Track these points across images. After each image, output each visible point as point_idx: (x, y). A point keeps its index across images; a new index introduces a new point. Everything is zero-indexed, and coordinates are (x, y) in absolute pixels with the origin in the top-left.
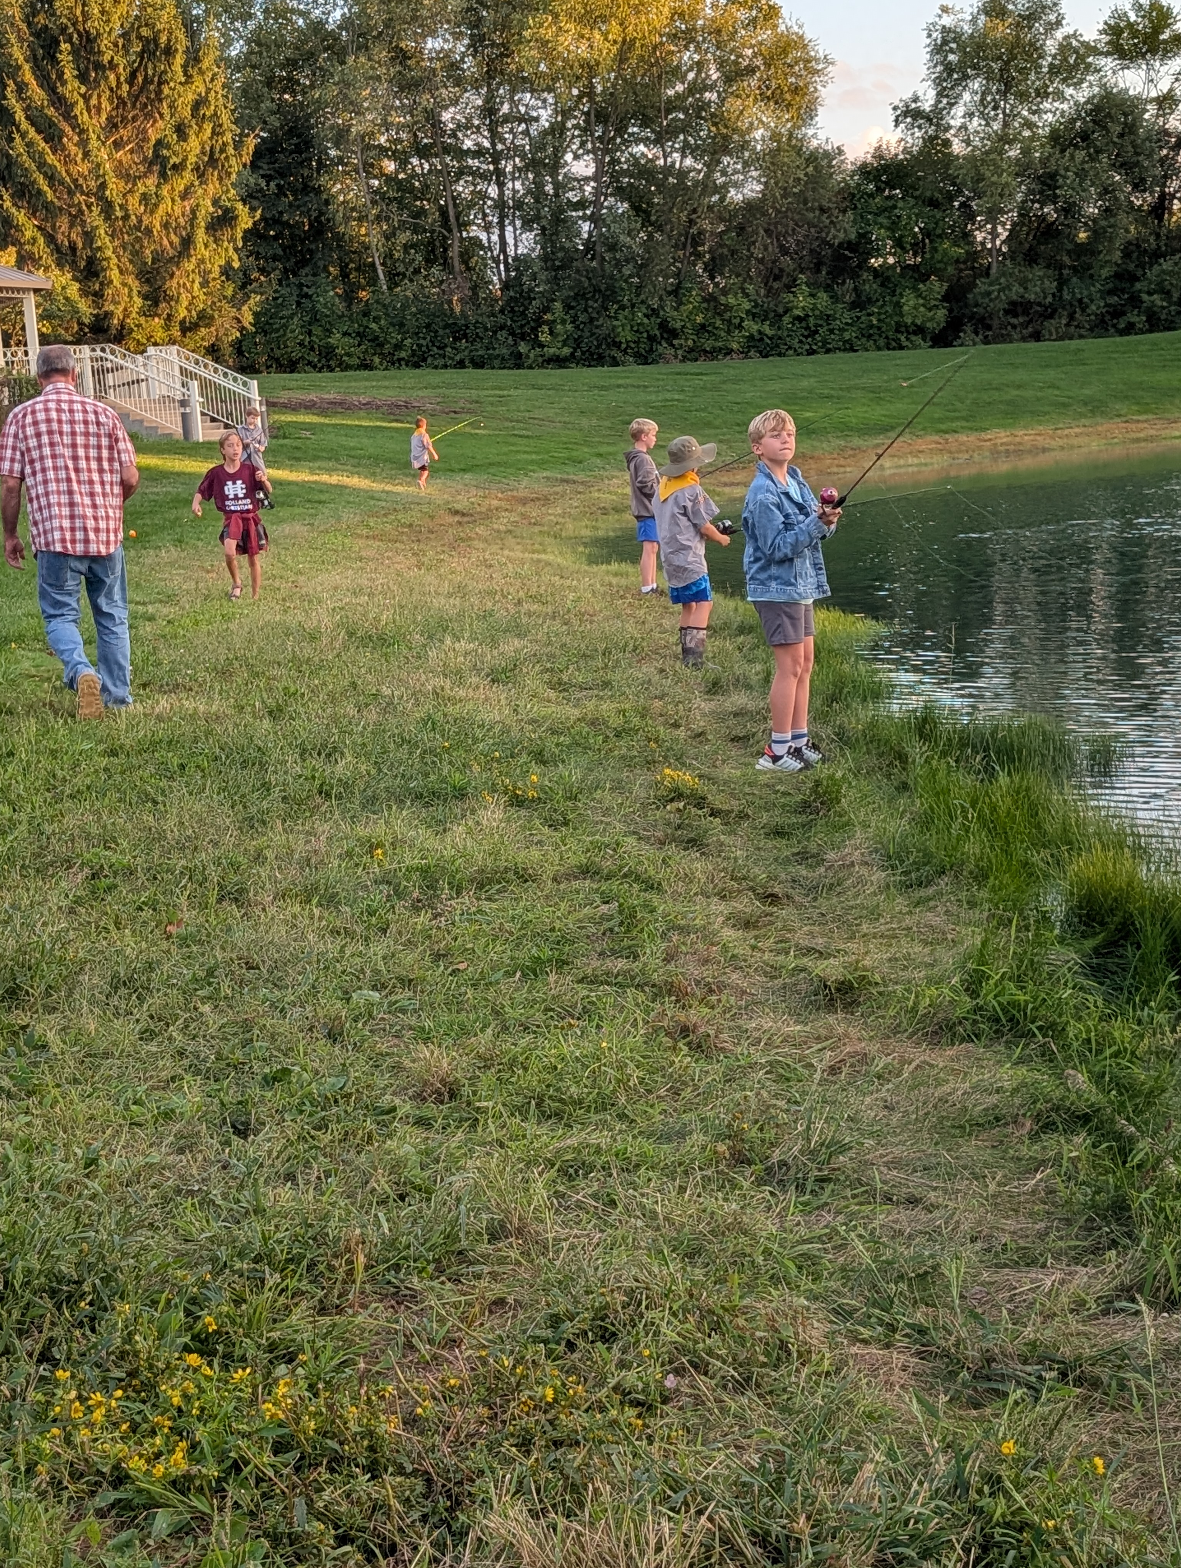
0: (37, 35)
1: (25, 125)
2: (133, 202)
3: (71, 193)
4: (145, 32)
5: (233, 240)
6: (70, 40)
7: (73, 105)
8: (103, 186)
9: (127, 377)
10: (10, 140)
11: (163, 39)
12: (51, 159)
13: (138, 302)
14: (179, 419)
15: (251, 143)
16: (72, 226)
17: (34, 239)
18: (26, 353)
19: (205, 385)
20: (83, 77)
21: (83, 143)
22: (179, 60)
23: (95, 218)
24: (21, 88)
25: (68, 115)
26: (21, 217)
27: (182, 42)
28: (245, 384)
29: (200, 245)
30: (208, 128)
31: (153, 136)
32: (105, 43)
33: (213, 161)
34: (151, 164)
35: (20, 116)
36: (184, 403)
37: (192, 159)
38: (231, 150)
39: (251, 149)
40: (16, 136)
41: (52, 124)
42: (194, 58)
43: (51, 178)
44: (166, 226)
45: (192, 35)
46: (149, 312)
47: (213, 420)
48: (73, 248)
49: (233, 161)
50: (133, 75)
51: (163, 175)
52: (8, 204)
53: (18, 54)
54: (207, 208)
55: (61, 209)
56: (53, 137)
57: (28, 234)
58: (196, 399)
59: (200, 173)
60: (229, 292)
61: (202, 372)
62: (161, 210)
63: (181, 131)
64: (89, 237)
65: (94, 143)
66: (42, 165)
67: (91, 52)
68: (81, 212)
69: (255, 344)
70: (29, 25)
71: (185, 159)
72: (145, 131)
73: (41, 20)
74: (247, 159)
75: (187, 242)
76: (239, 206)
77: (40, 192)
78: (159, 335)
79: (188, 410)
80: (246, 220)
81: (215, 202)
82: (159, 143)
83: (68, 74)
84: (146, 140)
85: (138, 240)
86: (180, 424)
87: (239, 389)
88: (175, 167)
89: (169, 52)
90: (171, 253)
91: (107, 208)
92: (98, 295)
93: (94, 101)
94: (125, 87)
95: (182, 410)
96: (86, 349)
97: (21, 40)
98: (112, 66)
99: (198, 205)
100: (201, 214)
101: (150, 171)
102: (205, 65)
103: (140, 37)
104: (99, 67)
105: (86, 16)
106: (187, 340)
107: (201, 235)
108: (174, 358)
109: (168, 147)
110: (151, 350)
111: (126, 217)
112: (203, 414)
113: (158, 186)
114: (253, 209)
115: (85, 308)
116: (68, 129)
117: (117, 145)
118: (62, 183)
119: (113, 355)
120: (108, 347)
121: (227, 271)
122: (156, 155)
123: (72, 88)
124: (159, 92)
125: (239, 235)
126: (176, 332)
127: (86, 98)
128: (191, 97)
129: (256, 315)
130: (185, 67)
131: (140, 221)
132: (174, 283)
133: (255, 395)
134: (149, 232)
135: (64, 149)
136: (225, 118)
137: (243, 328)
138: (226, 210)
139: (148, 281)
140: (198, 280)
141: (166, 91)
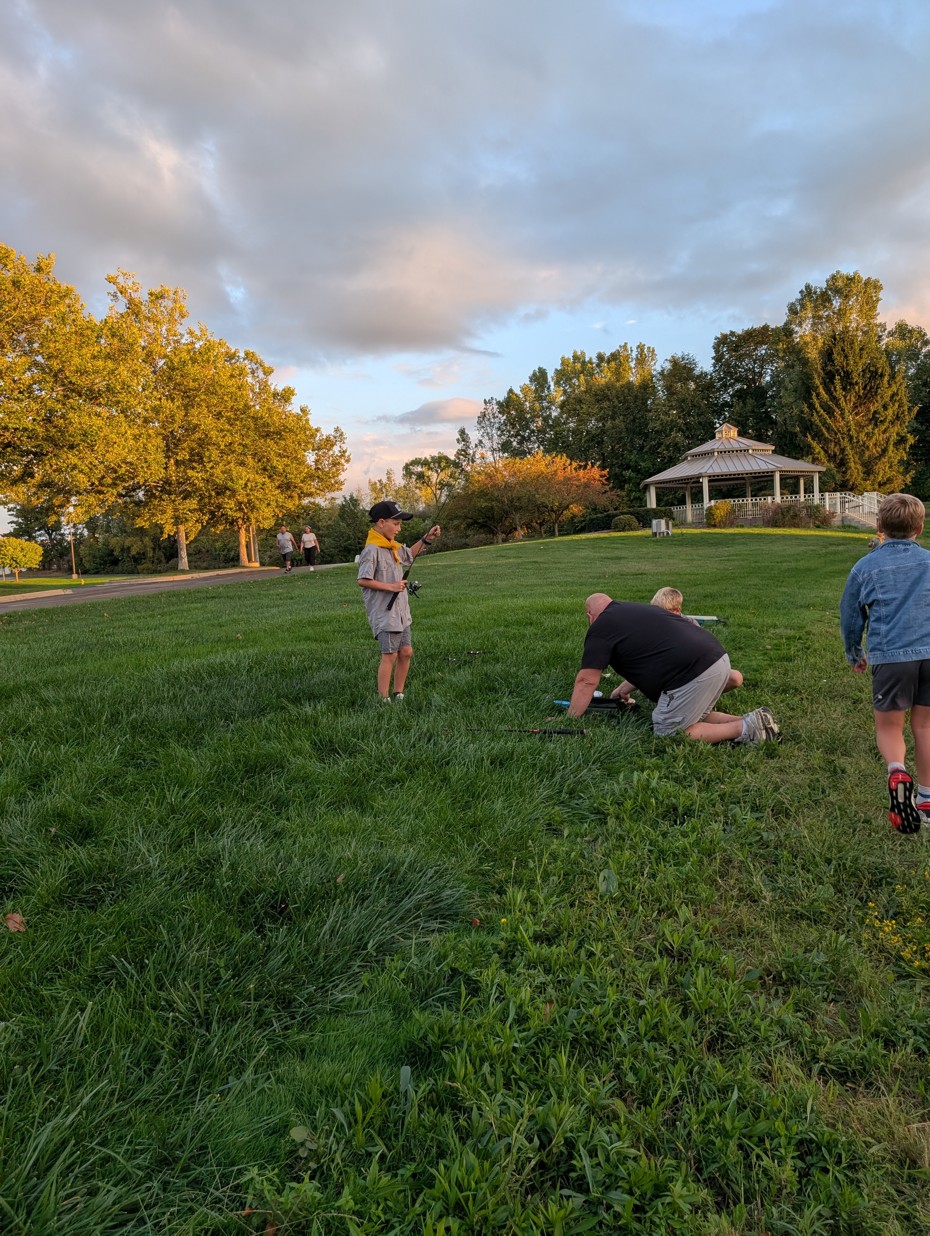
0: (826, 374)
1: (819, 409)
2: (862, 436)
3: (836, 434)
4: (872, 369)
5: (905, 449)
6: (840, 375)
7: (839, 400)
8: (849, 430)
9: (852, 504)
10: (812, 415)
11: (880, 371)
12: (829, 421)
13: (862, 475)
15: (916, 409)
16: (835, 446)
17: (819, 452)
18: (813, 496)
20: (844, 389)
21: (842, 414)
22: (886, 379)
23: (845, 443)
24: (818, 395)
25: (838, 405)
26: (814, 444)
27: (888, 370)
29: (890, 452)
30: (897, 405)
31: (872, 410)
32: (855, 375)
33: (898, 418)
34: (871, 420)
35: (817, 405)
37: (889, 418)
38: (906, 413)
39: (916, 412)
40: (815, 414)
41: (830, 408)
42: (893, 377)
43: (828, 429)
44: (875, 445)
45: (892, 368)
46: (865, 479)
48: (835, 455)
49: (907, 417)
50: (866, 386)
51: (876, 425)
52: (810, 439)
53: (817, 382)
54: (894, 437)
55: (831, 440)
56: (830, 413)
57: (817, 450)
59: (892, 423)
60: (901, 470)
62: (874, 439)
63: (885, 407)
64: (843, 450)
65: (847, 413)
66: (824, 423)
67: (849, 378)
68: (839, 441)
70: (824, 370)
71: (886, 418)
72: (869, 408)
73: (829, 368)
74: (913, 416)
75: (885, 451)
76: (909, 435)
77: (823, 434)
78: (869, 487)
80: (911, 440)
81: (898, 434)
82: (875, 412)
83: (838, 388)
84: (869, 411)
85: (863, 450)
88: (881, 421)
89: (882, 376)
90: (877, 455)
91: (851, 438)
92: (845, 473)
93: (848, 398)
94: (862, 391)
96: (838, 494)
97: (819, 376)
98: (857, 383)
99: (890, 436)
100: (892, 439)
101: (870, 424)
102: (897, 380)
103: (870, 371)
104: (851, 384)
105: (847, 364)
106: (881, 489)
107: (891, 448)
108: (875, 497)
109: (879, 413)
110: (865, 494)
111: (858, 442)
113: (873, 429)
114: (915, 436)
115: (838, 477)
116: (837, 410)
117: (857, 414)
118: (832, 430)
119: (849, 496)
120: (847, 493)
121: (901, 462)
122: (874, 416)
123: (839, 393)
124: (876, 392)
125: (908, 446)
126: (876, 487)
127: (845, 397)
128: (890, 393)
129: (912, 478)
130: (888, 381)
131: (864, 443)
132: (877, 467)
134: (868, 447)
135: (834, 417)
136: (905, 400)
137: (906, 484)
138: (903, 437)
139: (866, 467)
140: (888, 465)
141: (879, 391)
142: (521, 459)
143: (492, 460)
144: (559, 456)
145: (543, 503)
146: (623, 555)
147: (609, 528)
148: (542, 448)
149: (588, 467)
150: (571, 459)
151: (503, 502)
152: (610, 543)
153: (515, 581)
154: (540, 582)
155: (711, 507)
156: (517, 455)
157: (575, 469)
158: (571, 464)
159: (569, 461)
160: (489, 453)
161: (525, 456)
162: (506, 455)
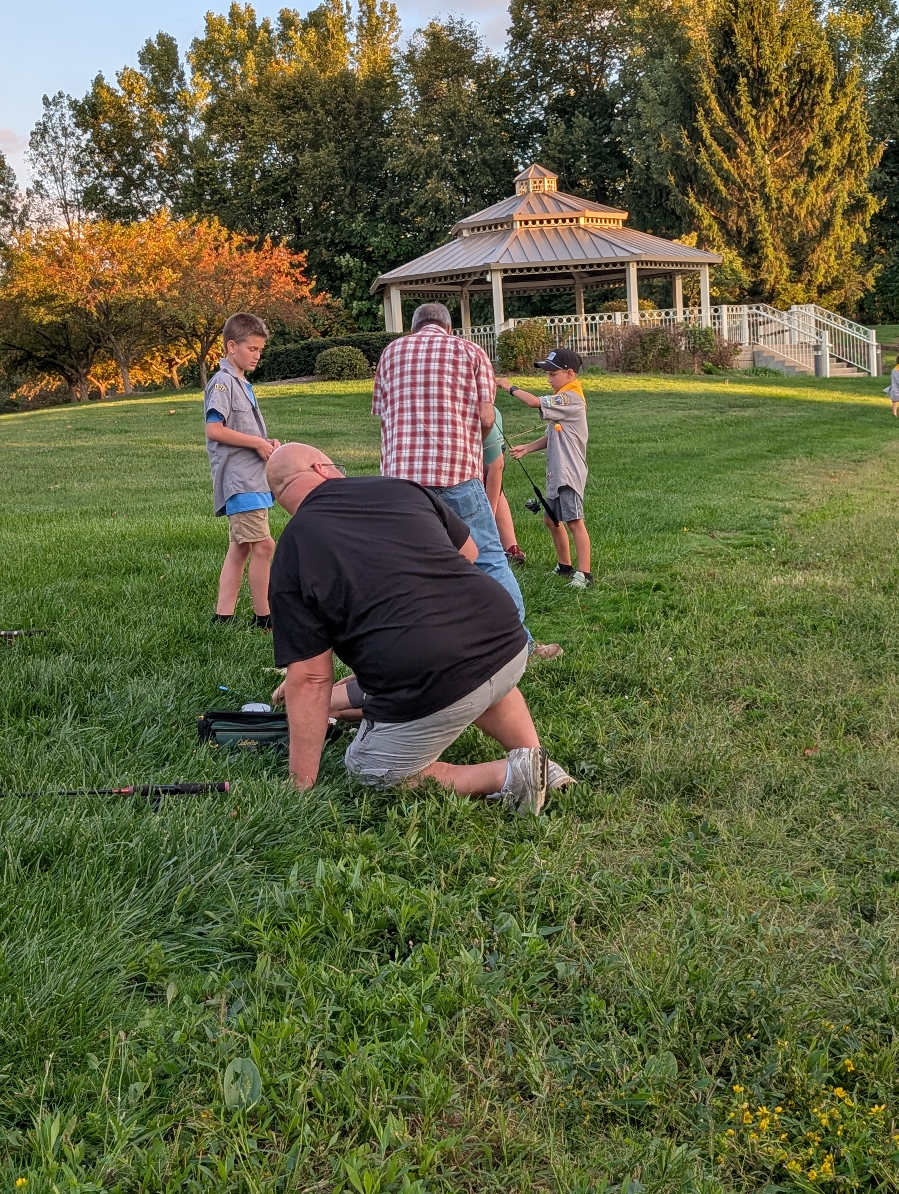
0: (721, 72)
1: (709, 140)
2: (788, 197)
3: (741, 190)
4: (804, 66)
5: (863, 224)
6: (746, 75)
7: (746, 124)
8: (764, 185)
9: (772, 328)
10: (698, 152)
11: (818, 71)
12: (727, 165)
13: (787, 271)
14: (813, 360)
15: (881, 148)
16: (740, 215)
17: (710, 226)
18: (700, 312)
19: (835, 334)
20: (755, 103)
21: (751, 153)
22: (828, 87)
23: (758, 209)
24: (708, 113)
25: (742, 133)
26: (701, 210)
27: (832, 72)
28: (865, 333)
29: (837, 228)
30: (848, 137)
31: (806, 146)
32: (773, 76)
33: (850, 162)
34: (803, 166)
35: (706, 134)
36: (817, 348)
37: (834, 161)
38: (865, 154)
39: (881, 152)
40: (702, 149)
41: (729, 139)
42: (840, 84)
43: (727, 179)
44: (811, 213)
45: (839, 66)
46: (793, 280)
47: (839, 360)
48: (739, 232)
49: (866, 162)
50: (793, 99)
51: (811, 176)
52: (692, 200)
53: (707, 87)
54: (844, 200)
55: (731, 203)
56: (730, 149)
57: (706, 222)
58: (827, 345)
59: (840, 172)
60: (858, 263)
61: (833, 324)
62: (808, 200)
63: (827, 141)
64: (752, 223)
65: (759, 152)
66: (720, 170)
67: (762, 83)
68: (747, 205)
69: (875, 302)
70: (717, 66)
71: (828, 163)
72: (800, 141)
73: (726, 61)
74: (877, 161)
75: (827, 226)
76: (869, 196)
77: (717, 191)
78: (801, 296)
79: (820, 353)
80: (874, 205)
81: (850, 194)
82: (810, 151)
83: (744, 101)
84: (801, 147)
85: (789, 224)
86: (813, 364)
87: (860, 337)
88: (820, 168)
89: (821, 80)
90: (814, 233)
91: (767, 200)
92: (757, 266)
93: (762, 120)
94: (786, 109)
95: (815, 353)
96: (745, 307)
97: (709, 76)
98: (777, 93)
99: (837, 197)
100: (840, 203)
101: (801, 171)
102: (848, 90)
103: (799, 71)
104: (767, 94)
105: (760, 56)
106: (822, 300)
107: (839, 220)
108: (812, 313)
109: (816, 154)
110: (794, 308)
111: (780, 208)
112: (831, 356)
113: (806, 183)
114: (880, 199)
115: (746, 277)
116: (741, 143)
117: (778, 153)
118: (734, 183)
119: (765, 312)
120: (762, 306)
121: (857, 246)
122: (807, 160)
123: (746, 111)
124: (812, 111)
125: (868, 219)
126: (814, 294)
127: (756, 118)
128: (836, 114)
129: (877, 279)
130: (832, 91)
131: (792, 210)
132: (815, 257)
133: (873, 342)
134: (797, 219)
135: (737, 157)
136: (862, 129)
137: (867, 290)
138: (859, 200)
139: (794, 255)
140: (834, 253)
141: (817, 110)
142: (126, 224)
143: (64, 226)
144: (206, 222)
145: (173, 318)
146: (338, 428)
147: (311, 373)
148: (169, 202)
149: (266, 246)
150: (231, 227)
151: (88, 315)
152: (312, 404)
153: (114, 482)
154: (166, 483)
155: (508, 332)
156: (117, 214)
157: (239, 248)
158: (229, 239)
159: (225, 232)
160: (58, 211)
161: (135, 218)
162: (93, 215)
